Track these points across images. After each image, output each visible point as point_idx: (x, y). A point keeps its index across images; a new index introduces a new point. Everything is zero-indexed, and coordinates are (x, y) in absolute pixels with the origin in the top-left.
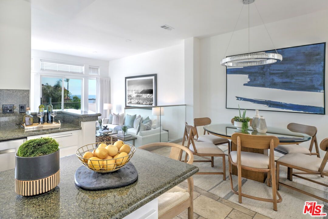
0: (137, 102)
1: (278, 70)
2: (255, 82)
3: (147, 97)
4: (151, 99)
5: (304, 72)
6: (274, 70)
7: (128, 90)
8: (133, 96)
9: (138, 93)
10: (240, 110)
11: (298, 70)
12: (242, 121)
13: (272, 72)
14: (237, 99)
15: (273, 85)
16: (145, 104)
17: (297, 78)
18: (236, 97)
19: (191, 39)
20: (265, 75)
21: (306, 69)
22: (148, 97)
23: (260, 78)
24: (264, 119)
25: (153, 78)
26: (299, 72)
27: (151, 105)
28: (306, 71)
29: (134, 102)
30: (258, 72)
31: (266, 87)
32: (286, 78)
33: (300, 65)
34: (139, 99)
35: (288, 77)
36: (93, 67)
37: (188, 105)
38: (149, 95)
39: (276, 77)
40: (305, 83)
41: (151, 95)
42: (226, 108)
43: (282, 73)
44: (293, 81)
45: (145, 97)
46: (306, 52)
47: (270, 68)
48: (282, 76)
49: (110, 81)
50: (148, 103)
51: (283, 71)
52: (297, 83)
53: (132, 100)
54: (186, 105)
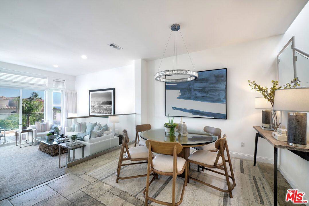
0: (99, 111)
1: (199, 87)
2: (185, 96)
3: (106, 107)
4: (110, 109)
5: (215, 89)
6: (196, 87)
7: (91, 102)
8: (95, 107)
9: (100, 104)
10: (169, 117)
11: (211, 87)
12: (170, 127)
13: (195, 88)
14: (173, 109)
15: (196, 98)
16: (105, 114)
17: (210, 93)
18: (172, 107)
19: (139, 61)
20: (190, 90)
21: (216, 87)
22: (108, 108)
23: (187, 92)
24: (186, 125)
25: (112, 91)
26: (212, 89)
27: (110, 114)
28: (216, 88)
29: (96, 112)
30: (186, 88)
31: (191, 100)
32: (204, 93)
33: (213, 83)
34: (101, 109)
35: (205, 92)
36: (57, 80)
37: (137, 114)
38: (108, 105)
39: (197, 92)
40: (214, 97)
41: (110, 106)
42: (165, 116)
43: (201, 89)
44: (208, 95)
45: (105, 107)
46: (216, 75)
47: (194, 85)
48: (201, 91)
49: (76, 94)
50: (108, 112)
51: (202, 88)
52: (210, 97)
53: (95, 110)
54: (136, 114)
